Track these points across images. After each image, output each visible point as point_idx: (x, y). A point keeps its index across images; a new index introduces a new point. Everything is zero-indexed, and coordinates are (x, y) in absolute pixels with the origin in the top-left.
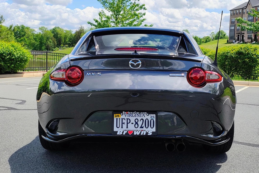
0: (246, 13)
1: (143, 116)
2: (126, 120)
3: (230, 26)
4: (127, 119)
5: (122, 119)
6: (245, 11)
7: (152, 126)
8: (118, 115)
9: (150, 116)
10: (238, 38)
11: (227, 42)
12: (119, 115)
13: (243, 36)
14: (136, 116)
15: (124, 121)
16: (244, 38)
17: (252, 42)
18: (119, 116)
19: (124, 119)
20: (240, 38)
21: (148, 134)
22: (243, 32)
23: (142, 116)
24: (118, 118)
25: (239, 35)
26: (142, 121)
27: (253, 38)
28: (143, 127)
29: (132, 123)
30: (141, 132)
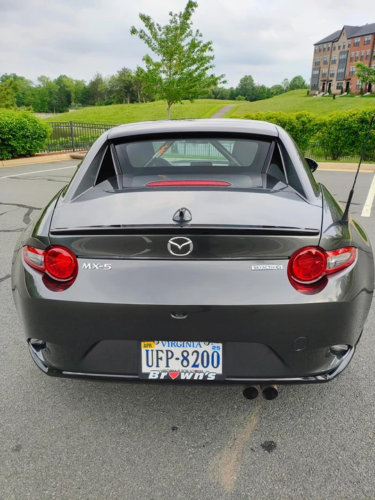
0: (337, 48)
1: (198, 346)
2: (165, 352)
3: (314, 69)
4: (167, 351)
5: (157, 351)
6: (336, 44)
7: (215, 365)
8: (149, 343)
9: (211, 345)
10: (324, 88)
11: (308, 94)
12: (152, 343)
13: (330, 84)
14: (185, 345)
15: (160, 354)
16: (332, 88)
17: (342, 93)
18: (150, 346)
19: (162, 351)
20: (326, 87)
21: (208, 379)
22: (330, 79)
23: (195, 346)
24: (150, 349)
25: (324, 84)
26: (195, 354)
27: (344, 87)
28: (197, 366)
29: (177, 359)
30: (194, 375)
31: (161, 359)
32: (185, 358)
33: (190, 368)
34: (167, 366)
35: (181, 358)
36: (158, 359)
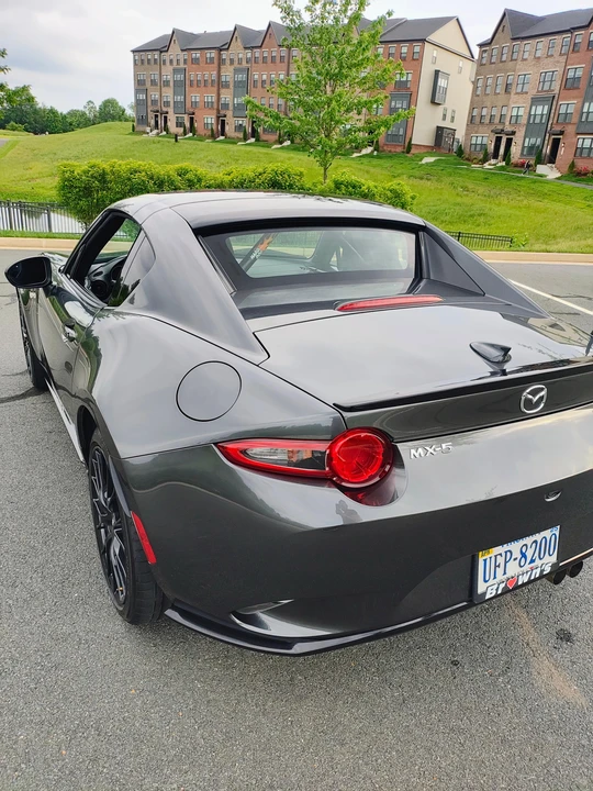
0: (168, 62)
3: (137, 91)
4: (506, 552)
5: (496, 555)
7: (552, 551)
10: (157, 122)
11: (133, 130)
13: (166, 118)
16: (169, 124)
18: (489, 553)
19: (501, 554)
20: (161, 122)
22: (165, 109)
24: (488, 556)
25: (156, 116)
26: (534, 545)
28: (534, 561)
29: (515, 559)
30: (531, 575)
31: (499, 566)
32: (524, 555)
33: (527, 567)
34: (505, 573)
35: (519, 557)
36: (495, 567)
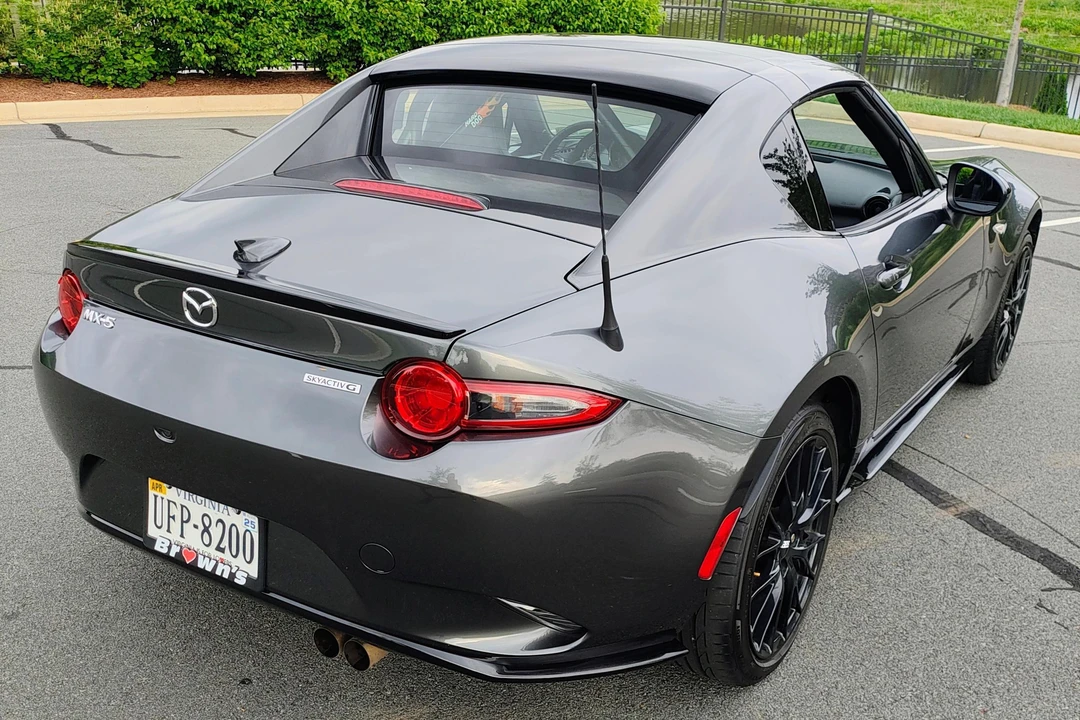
1: (225, 513)
2: (179, 508)
4: (182, 507)
5: (169, 502)
7: (248, 558)
8: (160, 484)
9: (242, 516)
12: (163, 484)
14: (207, 505)
15: (173, 510)
18: (161, 490)
19: (175, 504)
21: (236, 580)
23: (220, 511)
24: (160, 495)
26: (220, 526)
28: (223, 551)
29: (196, 527)
30: (216, 567)
31: (173, 517)
32: (206, 530)
33: (212, 551)
34: (182, 536)
35: (201, 528)
36: (169, 517)
